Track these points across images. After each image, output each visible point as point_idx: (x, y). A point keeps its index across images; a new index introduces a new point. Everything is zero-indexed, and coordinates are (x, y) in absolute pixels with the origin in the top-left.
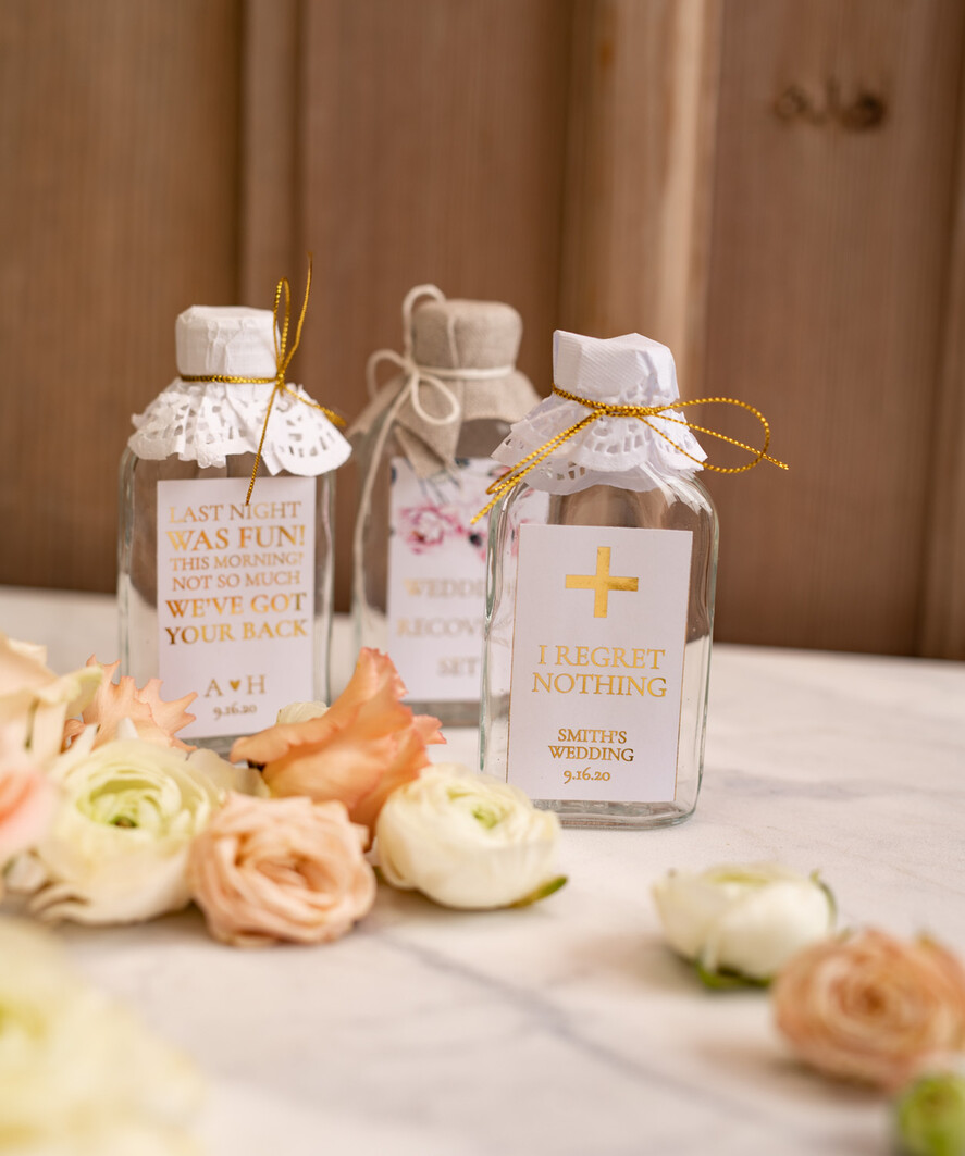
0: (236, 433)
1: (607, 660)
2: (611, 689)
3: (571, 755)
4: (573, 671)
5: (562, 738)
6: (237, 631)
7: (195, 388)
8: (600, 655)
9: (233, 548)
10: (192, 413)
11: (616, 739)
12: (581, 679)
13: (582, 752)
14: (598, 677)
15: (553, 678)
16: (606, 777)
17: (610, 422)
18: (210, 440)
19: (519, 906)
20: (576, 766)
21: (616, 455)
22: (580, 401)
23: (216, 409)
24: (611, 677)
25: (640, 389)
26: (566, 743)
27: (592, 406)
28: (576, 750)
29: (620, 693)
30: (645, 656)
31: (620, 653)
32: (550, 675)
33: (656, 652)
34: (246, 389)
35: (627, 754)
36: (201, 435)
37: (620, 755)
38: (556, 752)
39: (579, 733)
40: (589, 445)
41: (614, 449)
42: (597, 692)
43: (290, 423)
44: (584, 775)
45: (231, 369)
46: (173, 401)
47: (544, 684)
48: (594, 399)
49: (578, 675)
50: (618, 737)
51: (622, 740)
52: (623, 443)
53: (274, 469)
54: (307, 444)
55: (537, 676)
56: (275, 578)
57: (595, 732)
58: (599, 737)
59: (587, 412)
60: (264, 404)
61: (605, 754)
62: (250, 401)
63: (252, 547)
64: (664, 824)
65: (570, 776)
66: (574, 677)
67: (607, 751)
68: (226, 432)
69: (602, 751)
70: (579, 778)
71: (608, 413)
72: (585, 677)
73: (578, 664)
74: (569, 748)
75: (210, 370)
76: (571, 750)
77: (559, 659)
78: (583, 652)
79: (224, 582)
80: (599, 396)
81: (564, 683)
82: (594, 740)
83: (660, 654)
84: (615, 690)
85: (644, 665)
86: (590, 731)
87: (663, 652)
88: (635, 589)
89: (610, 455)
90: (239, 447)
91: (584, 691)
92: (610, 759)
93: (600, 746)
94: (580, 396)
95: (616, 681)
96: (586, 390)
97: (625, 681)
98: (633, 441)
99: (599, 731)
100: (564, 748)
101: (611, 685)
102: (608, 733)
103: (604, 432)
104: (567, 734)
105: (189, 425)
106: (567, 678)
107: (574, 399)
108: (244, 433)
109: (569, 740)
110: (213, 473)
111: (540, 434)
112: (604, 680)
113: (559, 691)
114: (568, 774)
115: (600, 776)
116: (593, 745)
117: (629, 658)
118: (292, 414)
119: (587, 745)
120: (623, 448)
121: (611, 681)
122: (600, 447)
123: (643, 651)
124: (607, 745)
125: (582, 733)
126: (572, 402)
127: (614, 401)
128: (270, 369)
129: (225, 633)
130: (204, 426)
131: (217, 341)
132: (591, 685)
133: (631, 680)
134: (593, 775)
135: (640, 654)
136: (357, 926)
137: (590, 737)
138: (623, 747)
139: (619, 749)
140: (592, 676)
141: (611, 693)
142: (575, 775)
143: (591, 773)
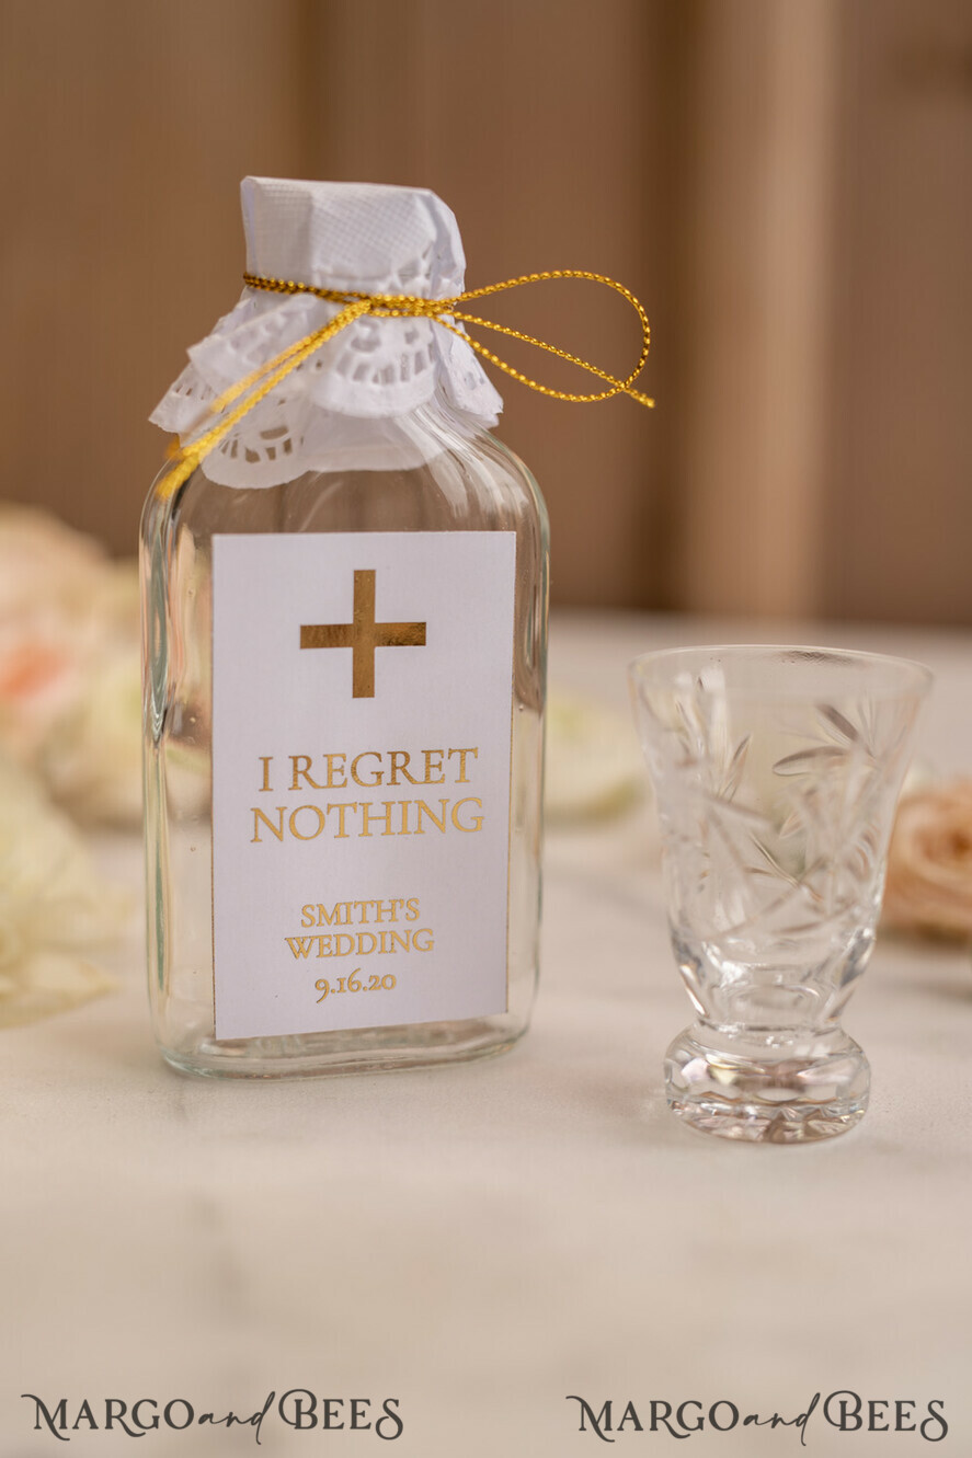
1: (379, 775)
2: (388, 825)
3: (326, 951)
4: (322, 798)
5: (308, 922)
8: (367, 767)
11: (400, 913)
12: (335, 812)
13: (345, 945)
14: (366, 806)
15: (287, 815)
16: (389, 982)
17: (374, 327)
20: (334, 969)
21: (390, 387)
22: (318, 292)
24: (388, 805)
25: (424, 265)
26: (315, 931)
28: (334, 939)
29: (404, 831)
30: (445, 761)
31: (400, 760)
32: (281, 810)
33: (463, 752)
35: (422, 939)
37: (411, 942)
38: (298, 948)
39: (336, 912)
40: (342, 369)
41: (384, 376)
42: (366, 833)
44: (350, 983)
47: (272, 828)
48: (341, 286)
49: (330, 807)
50: (406, 910)
51: (412, 915)
52: (397, 364)
55: (258, 813)
57: (363, 904)
58: (372, 913)
59: (333, 310)
61: (384, 942)
65: (326, 989)
66: (324, 810)
67: (388, 938)
69: (378, 937)
70: (341, 990)
71: (372, 307)
72: (342, 807)
73: (330, 785)
74: (320, 938)
76: (326, 941)
77: (295, 780)
78: (337, 762)
80: (351, 278)
81: (306, 822)
82: (363, 921)
83: (469, 755)
84: (396, 825)
85: (443, 779)
86: (356, 904)
87: (474, 750)
88: (421, 642)
89: (377, 388)
91: (342, 834)
92: (393, 950)
93: (374, 928)
94: (317, 283)
95: (396, 810)
96: (329, 269)
97: (413, 809)
98: (412, 363)
99: (372, 903)
100: (312, 938)
101: (388, 818)
102: (387, 906)
103: (368, 345)
104: (315, 914)
106: (312, 812)
107: (307, 290)
109: (320, 924)
111: (244, 360)
112: (377, 810)
113: (297, 835)
114: (322, 986)
115: (378, 983)
116: (364, 928)
117: (417, 767)
119: (353, 930)
120: (398, 374)
121: (388, 811)
122: (360, 374)
123: (440, 752)
124: (388, 926)
125: (343, 908)
126: (300, 296)
132: (354, 820)
133: (422, 805)
134: (366, 983)
135: (435, 759)
137: (356, 914)
138: (415, 926)
139: (407, 932)
140: (354, 806)
141: (388, 832)
142: (334, 985)
143: (363, 978)
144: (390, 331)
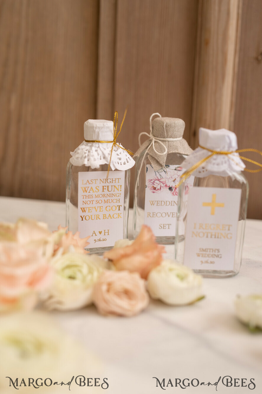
0: (102, 158)
1: (214, 228)
2: (215, 236)
3: (203, 256)
4: (204, 231)
5: (200, 251)
6: (101, 217)
7: (90, 144)
8: (212, 226)
9: (100, 192)
10: (89, 152)
11: (216, 251)
13: (206, 255)
14: (212, 233)
16: (213, 262)
17: (216, 156)
18: (95, 160)
19: (191, 304)
20: (204, 259)
21: (219, 166)
23: (96, 151)
25: (226, 146)
27: (212, 151)
29: (218, 238)
30: (226, 227)
31: (218, 226)
32: (197, 232)
33: (229, 225)
34: (105, 145)
35: (220, 256)
36: (92, 158)
37: (218, 256)
39: (205, 250)
40: (210, 163)
41: (218, 164)
42: (211, 237)
43: (118, 155)
44: (207, 262)
45: (101, 138)
46: (83, 148)
47: (195, 235)
51: (218, 252)
52: (221, 162)
53: (113, 169)
54: (122, 161)
55: (193, 232)
56: (112, 201)
58: (211, 251)
59: (210, 153)
60: (110, 149)
61: (213, 256)
62: (106, 148)
63: (106, 192)
64: (230, 277)
66: (205, 233)
68: (99, 157)
72: (207, 233)
73: (206, 229)
75: (94, 139)
76: (203, 254)
77: (200, 227)
78: (207, 226)
79: (98, 202)
80: (213, 148)
81: (201, 235)
85: (225, 229)
87: (231, 225)
88: (223, 206)
89: (217, 166)
90: (103, 162)
91: (207, 237)
93: (212, 253)
94: (208, 148)
95: (217, 234)
96: (210, 146)
97: (220, 234)
98: (224, 162)
99: (211, 249)
100: (201, 254)
102: (214, 250)
103: (215, 159)
104: (202, 250)
105: (88, 155)
106: (202, 233)
107: (206, 149)
108: (104, 158)
110: (95, 170)
113: (199, 237)
114: (202, 262)
115: (211, 263)
116: (210, 253)
117: (221, 227)
118: (118, 152)
119: (208, 253)
120: (221, 164)
121: (215, 234)
122: (214, 164)
124: (214, 253)
127: (218, 150)
128: (112, 138)
129: (98, 217)
130: (93, 156)
131: (97, 130)
132: (209, 236)
135: (224, 226)
136: (143, 311)
137: (209, 250)
138: (219, 254)
139: (217, 254)
140: (210, 233)
141: (215, 238)
142: (204, 262)
143: (209, 261)
144: (220, 158)
